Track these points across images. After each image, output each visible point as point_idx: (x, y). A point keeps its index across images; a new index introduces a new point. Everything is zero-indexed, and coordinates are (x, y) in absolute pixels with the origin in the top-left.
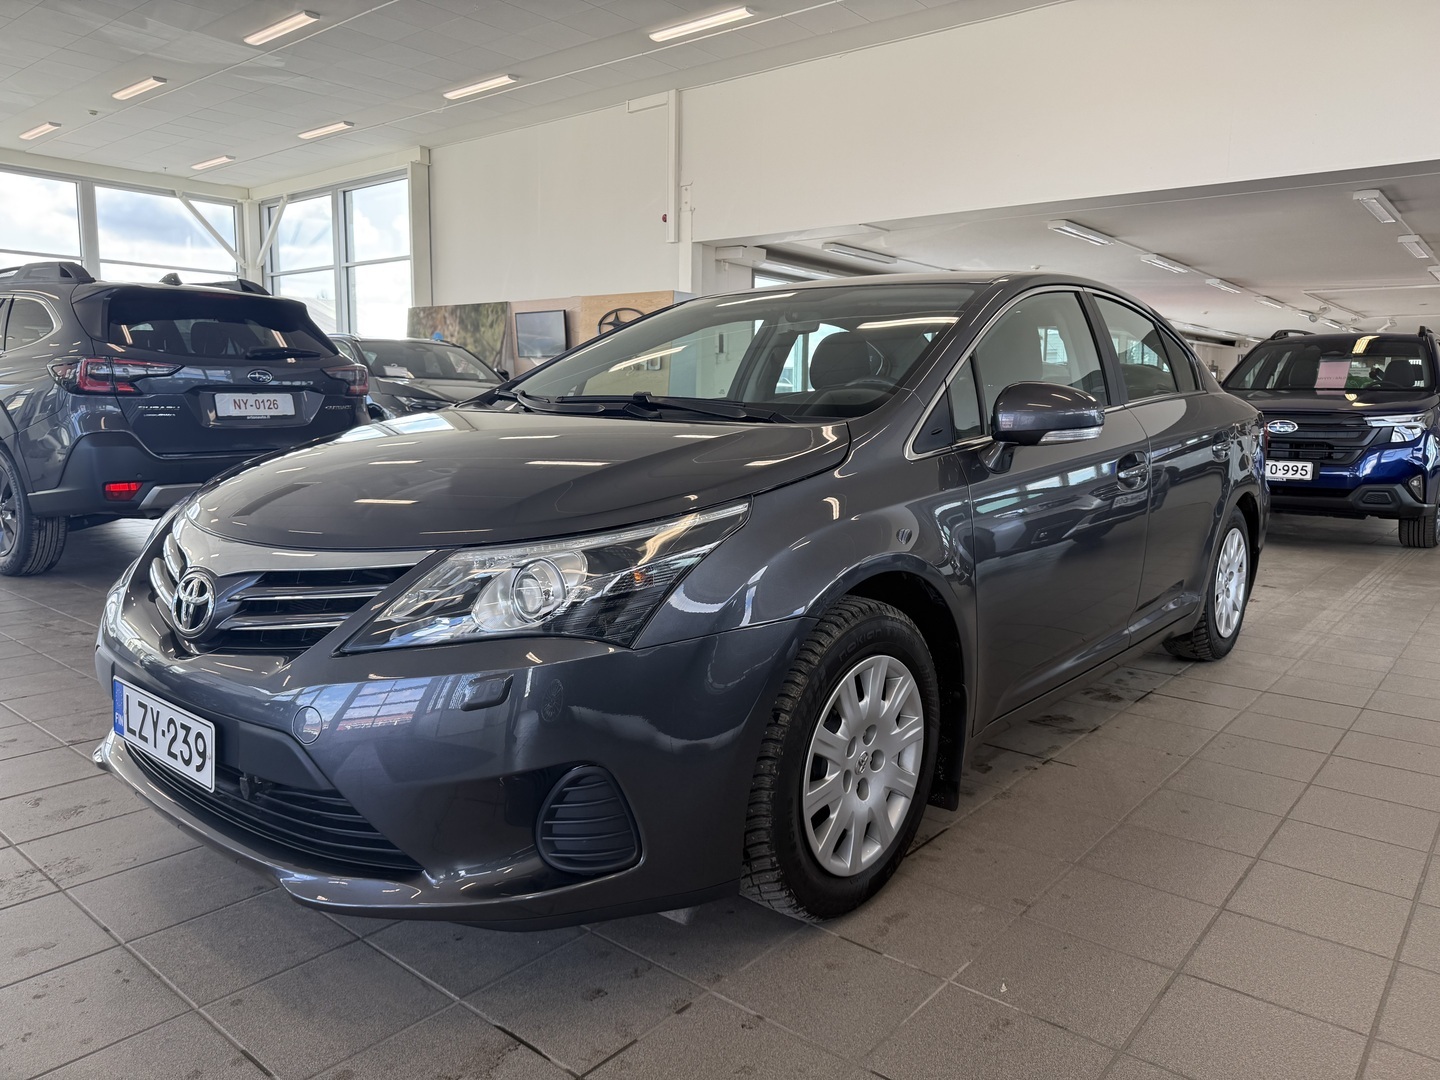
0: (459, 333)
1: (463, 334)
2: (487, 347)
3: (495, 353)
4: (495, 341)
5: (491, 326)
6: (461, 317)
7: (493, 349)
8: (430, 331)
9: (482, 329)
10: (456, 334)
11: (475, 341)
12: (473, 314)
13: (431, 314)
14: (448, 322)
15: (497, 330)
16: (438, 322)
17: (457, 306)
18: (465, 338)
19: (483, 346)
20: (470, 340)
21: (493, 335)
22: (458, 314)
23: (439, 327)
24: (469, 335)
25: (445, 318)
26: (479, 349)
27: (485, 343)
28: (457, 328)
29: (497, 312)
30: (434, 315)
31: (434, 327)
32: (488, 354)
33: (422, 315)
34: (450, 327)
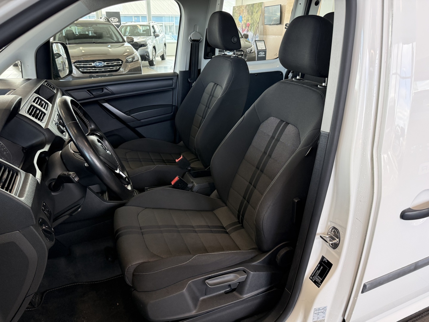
0: (247, 16)
1: (248, 16)
2: (255, 21)
3: (257, 23)
4: (257, 18)
5: (257, 12)
6: (248, 9)
7: (256, 22)
8: (239, 15)
9: (254, 14)
10: (246, 16)
11: (251, 19)
12: (252, 8)
13: (239, 8)
14: (244, 11)
15: (258, 14)
16: (241, 12)
17: (247, 5)
18: (248, 18)
19: (253, 20)
20: (250, 18)
21: (257, 16)
22: (247, 8)
23: (241, 14)
24: (250, 16)
25: (243, 10)
26: (252, 22)
27: (254, 19)
28: (247, 14)
29: (259, 7)
30: (240, 9)
31: (240, 14)
32: (255, 24)
33: (237, 9)
34: (244, 13)
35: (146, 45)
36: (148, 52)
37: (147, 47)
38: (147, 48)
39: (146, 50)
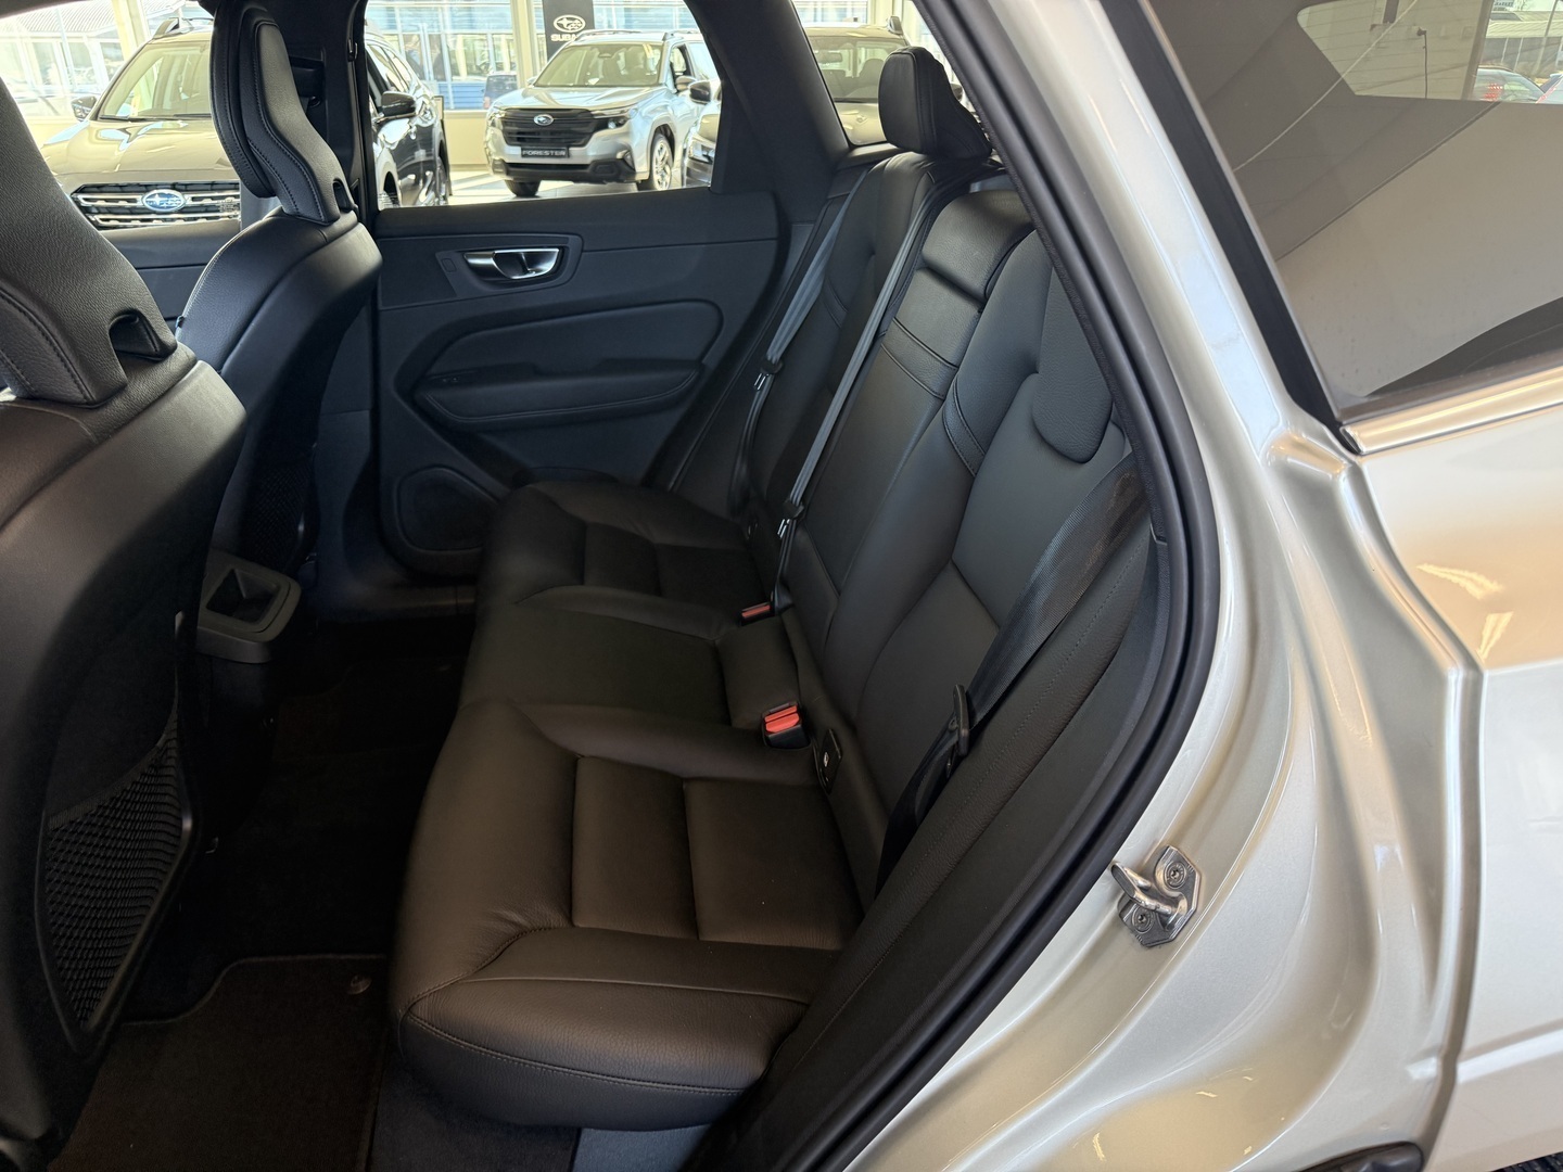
35: (625, 122)
36: (629, 150)
37: (629, 127)
38: (627, 134)
39: (623, 141)
